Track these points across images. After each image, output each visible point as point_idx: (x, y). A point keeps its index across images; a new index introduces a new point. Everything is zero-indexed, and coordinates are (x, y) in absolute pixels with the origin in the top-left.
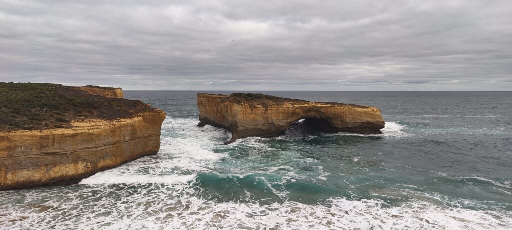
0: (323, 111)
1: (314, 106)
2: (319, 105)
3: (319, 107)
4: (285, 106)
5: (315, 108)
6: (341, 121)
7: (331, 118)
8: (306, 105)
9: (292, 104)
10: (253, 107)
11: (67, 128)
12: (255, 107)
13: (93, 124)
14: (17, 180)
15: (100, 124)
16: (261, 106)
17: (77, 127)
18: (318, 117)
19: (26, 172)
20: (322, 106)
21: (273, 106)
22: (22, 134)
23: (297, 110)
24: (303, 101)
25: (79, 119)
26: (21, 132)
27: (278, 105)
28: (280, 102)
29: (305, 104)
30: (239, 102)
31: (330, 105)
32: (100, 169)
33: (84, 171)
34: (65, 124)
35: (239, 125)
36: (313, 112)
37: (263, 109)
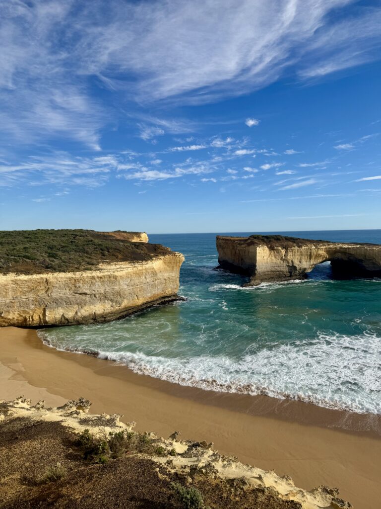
0: (351, 253)
1: (341, 248)
2: (346, 246)
3: (346, 248)
4: (307, 247)
5: (341, 250)
6: (374, 263)
7: (361, 261)
8: (331, 246)
9: (314, 246)
10: (271, 248)
11: (95, 270)
12: (274, 249)
13: (118, 267)
14: (54, 317)
15: (124, 267)
16: (280, 248)
17: (104, 269)
18: (346, 259)
19: (61, 310)
20: (350, 247)
21: (294, 248)
22: (58, 276)
24: (328, 242)
25: (106, 262)
26: (58, 274)
27: (299, 247)
28: (302, 243)
29: (329, 245)
30: (257, 245)
31: (358, 246)
32: (124, 309)
33: (109, 311)
34: (93, 267)
35: (257, 267)
36: (340, 254)
37: (282, 251)
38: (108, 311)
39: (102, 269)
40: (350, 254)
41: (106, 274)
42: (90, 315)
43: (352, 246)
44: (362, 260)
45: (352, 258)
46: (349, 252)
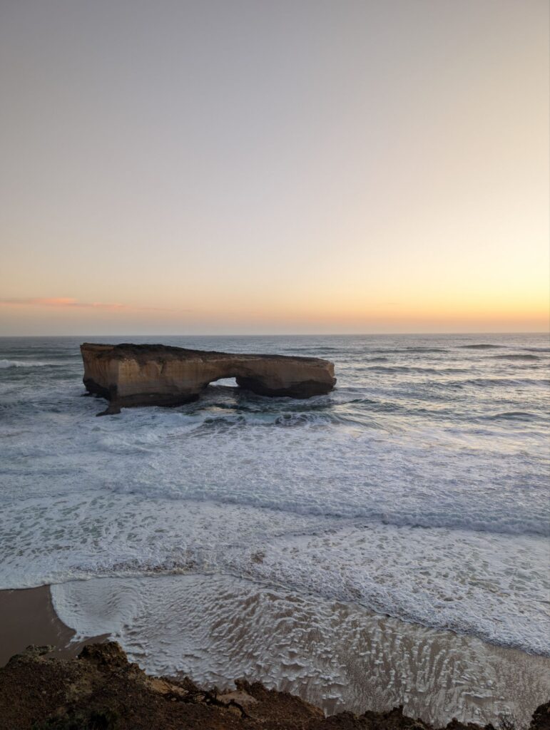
1: (236, 362)
2: (243, 359)
3: (242, 362)
4: (192, 361)
5: (237, 364)
6: (275, 380)
8: (224, 359)
9: (202, 359)
10: (142, 363)
12: (146, 364)
16: (154, 363)
20: (247, 360)
21: (174, 362)
23: (211, 367)
27: (181, 360)
28: (184, 355)
29: (222, 358)
30: (121, 358)
35: (119, 389)
36: (236, 369)
37: (158, 366)
40: (248, 369)
45: (251, 374)
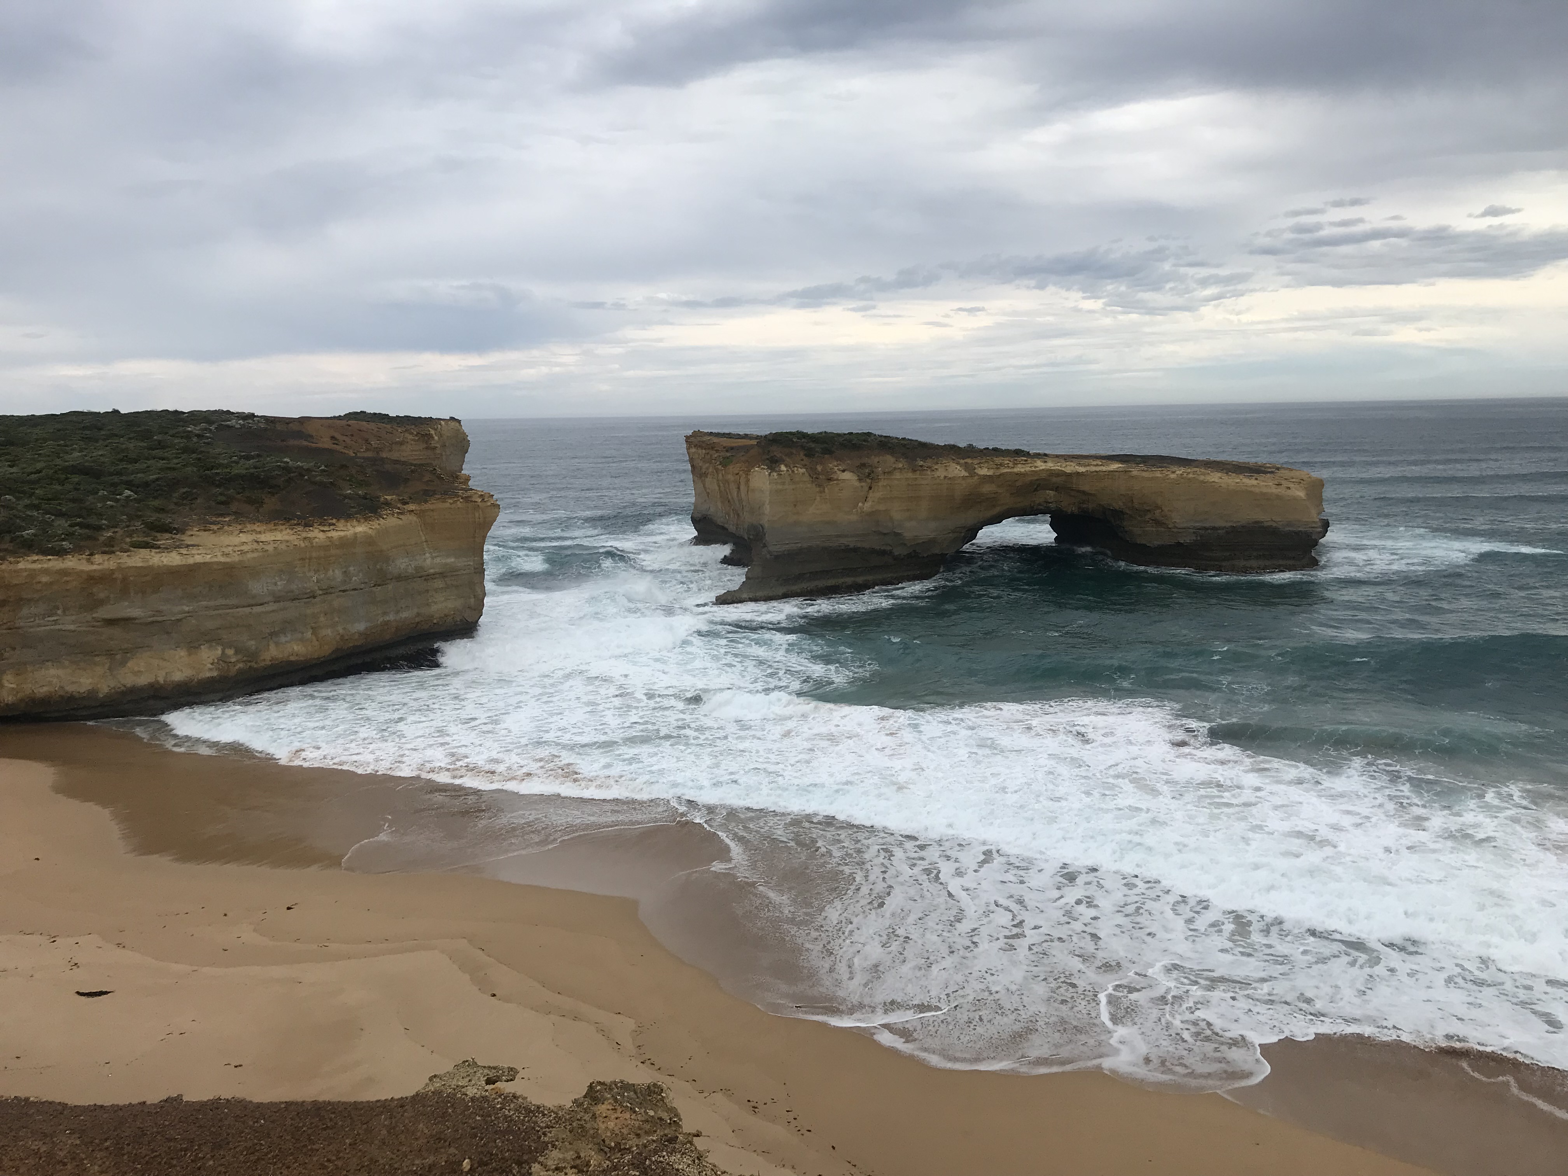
0: (1086, 488)
1: (1052, 473)
2: (1071, 468)
3: (1069, 474)
4: (941, 473)
5: (1054, 479)
6: (1157, 523)
7: (1119, 514)
8: (1019, 469)
9: (966, 467)
10: (824, 480)
11: (167, 549)
12: (830, 480)
13: (247, 537)
14: (28, 692)
15: (268, 539)
16: (851, 476)
17: (196, 546)
18: (1070, 511)
19: (53, 672)
20: (1082, 469)
21: (897, 475)
22: (37, 566)
23: (987, 489)
25: (213, 523)
26: (34, 562)
27: (914, 471)
28: (924, 459)
29: (1016, 463)
30: (773, 463)
31: (1115, 466)
32: (265, 668)
33: (215, 674)
34: (164, 539)
35: (770, 536)
36: (1052, 493)
37: (857, 484)
38: (208, 675)
39: (188, 546)
40: (1084, 492)
41: (198, 559)
42: (151, 686)
43: (1094, 469)
44: (1122, 512)
45: (1091, 506)
46: (1082, 488)
